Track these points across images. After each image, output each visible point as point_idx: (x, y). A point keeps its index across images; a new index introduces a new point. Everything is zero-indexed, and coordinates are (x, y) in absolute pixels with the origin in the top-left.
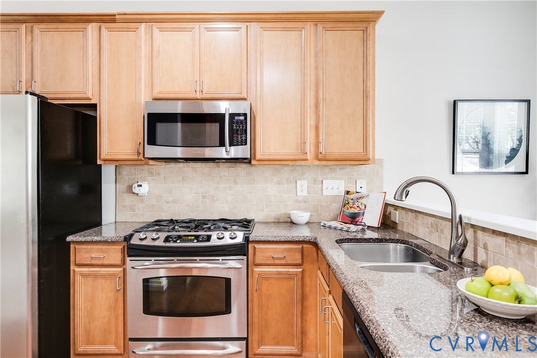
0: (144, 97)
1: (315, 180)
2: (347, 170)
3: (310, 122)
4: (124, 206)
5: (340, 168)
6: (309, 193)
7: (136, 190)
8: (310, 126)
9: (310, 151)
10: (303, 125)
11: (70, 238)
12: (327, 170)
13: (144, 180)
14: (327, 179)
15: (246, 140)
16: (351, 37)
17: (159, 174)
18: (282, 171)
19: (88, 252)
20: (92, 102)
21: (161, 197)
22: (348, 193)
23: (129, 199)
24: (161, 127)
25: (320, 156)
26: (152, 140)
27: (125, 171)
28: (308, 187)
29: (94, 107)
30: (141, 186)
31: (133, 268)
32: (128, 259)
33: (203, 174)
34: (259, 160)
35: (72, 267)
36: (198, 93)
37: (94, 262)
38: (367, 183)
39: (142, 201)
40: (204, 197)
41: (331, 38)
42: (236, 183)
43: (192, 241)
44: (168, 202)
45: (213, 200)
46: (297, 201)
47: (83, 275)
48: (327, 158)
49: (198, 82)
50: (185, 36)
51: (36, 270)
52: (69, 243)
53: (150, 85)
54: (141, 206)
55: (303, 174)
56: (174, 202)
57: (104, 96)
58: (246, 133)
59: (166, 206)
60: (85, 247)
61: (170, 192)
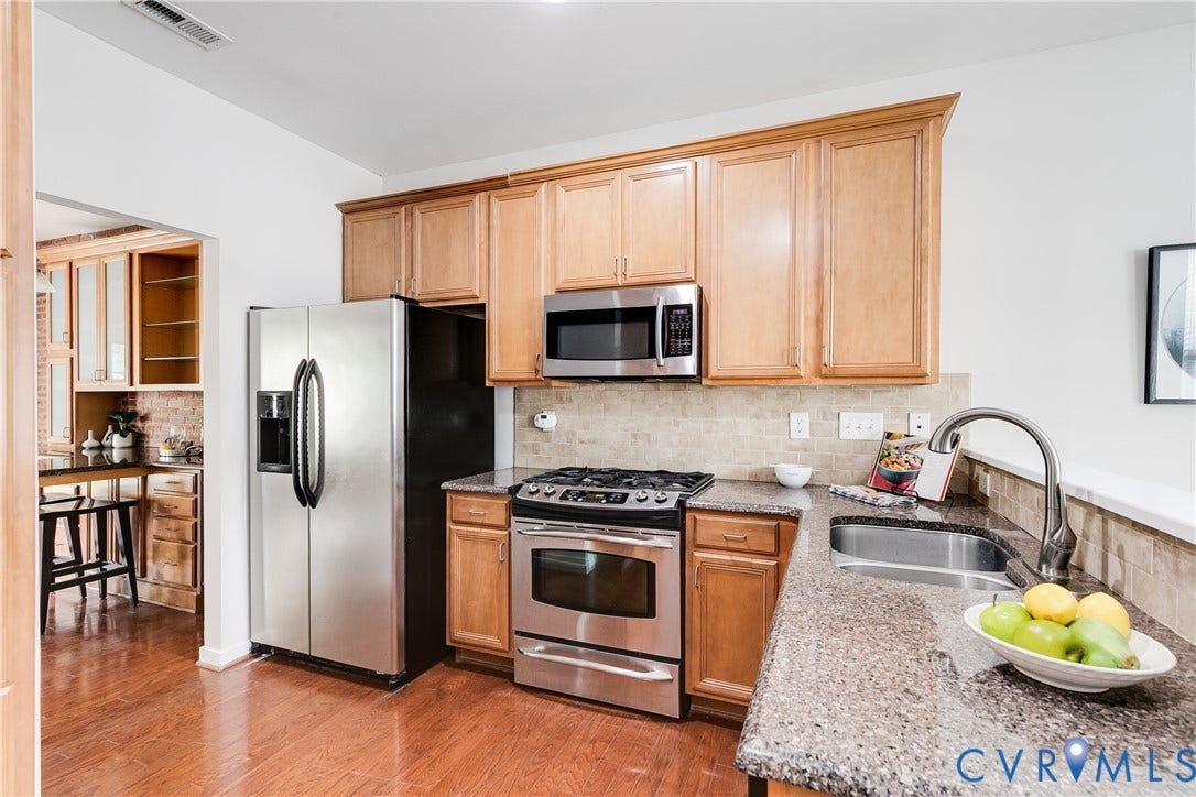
0: (545, 289)
1: (824, 412)
2: (890, 394)
3: (806, 310)
4: (525, 446)
5: (875, 391)
6: (812, 434)
7: (539, 423)
8: (806, 318)
9: (805, 361)
10: (791, 319)
11: (445, 485)
12: (848, 395)
13: (550, 409)
14: (848, 409)
15: (690, 346)
16: (890, 154)
17: (571, 401)
18: (763, 397)
19: (467, 505)
20: (480, 301)
21: (574, 434)
22: (889, 435)
23: (531, 437)
24: (565, 332)
25: (824, 370)
26: (553, 351)
27: (527, 396)
28: (811, 424)
29: (481, 308)
30: (545, 417)
31: (520, 532)
32: (513, 519)
33: (634, 400)
34: (714, 379)
35: (448, 524)
36: (619, 277)
37: (473, 520)
38: (932, 419)
39: (548, 440)
40: (635, 436)
41: (848, 161)
42: (684, 415)
43: (599, 500)
44: (582, 442)
45: (649, 440)
46: (792, 448)
47: (463, 537)
48: (837, 372)
49: (619, 262)
50: (601, 193)
51: (402, 523)
52: (445, 491)
53: (554, 272)
54: (546, 445)
55: (801, 401)
56: (593, 442)
57: (495, 291)
58: (690, 336)
59: (579, 447)
60: (462, 498)
61: (586, 427)
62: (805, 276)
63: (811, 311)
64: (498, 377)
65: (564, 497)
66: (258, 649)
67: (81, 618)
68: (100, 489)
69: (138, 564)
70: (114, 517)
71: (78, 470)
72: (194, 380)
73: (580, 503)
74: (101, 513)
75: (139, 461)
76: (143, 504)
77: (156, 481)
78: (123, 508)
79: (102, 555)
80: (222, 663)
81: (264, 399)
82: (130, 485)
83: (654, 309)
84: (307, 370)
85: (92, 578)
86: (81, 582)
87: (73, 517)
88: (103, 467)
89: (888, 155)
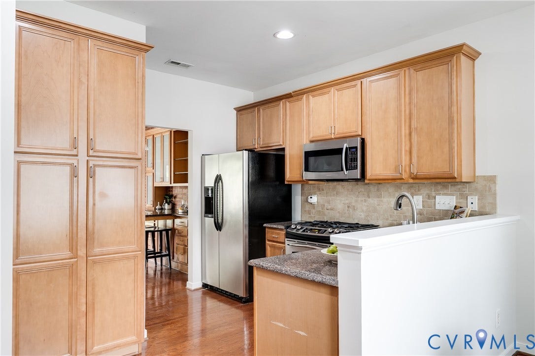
0: (305, 141)
1: (429, 196)
2: (459, 187)
3: (405, 147)
4: (305, 211)
5: (452, 185)
6: (423, 207)
7: (310, 200)
8: (406, 151)
9: (405, 171)
10: (399, 151)
11: (265, 225)
12: (439, 187)
13: (315, 194)
14: (439, 194)
15: (357, 166)
17: (323, 190)
18: (402, 188)
19: (273, 233)
20: (283, 147)
21: (324, 205)
22: (456, 207)
23: (307, 207)
25: (413, 176)
26: (307, 169)
27: (306, 187)
28: (423, 201)
29: (283, 149)
30: (311, 198)
31: (288, 245)
32: (286, 239)
33: (348, 190)
34: (369, 180)
35: (267, 242)
36: (333, 135)
37: (274, 239)
38: (479, 199)
39: (314, 208)
40: (348, 207)
42: (369, 197)
43: (315, 232)
44: (328, 210)
45: (354, 209)
47: (271, 246)
48: (418, 176)
49: (333, 128)
50: (326, 97)
52: (265, 227)
53: (309, 133)
54: (313, 211)
55: (419, 190)
56: (332, 209)
57: (288, 142)
58: (357, 161)
59: (326, 212)
60: (273, 231)
61: (329, 202)
62: (404, 131)
63: (408, 148)
64: (289, 180)
65: (304, 231)
66: (205, 286)
67: (155, 274)
68: (160, 224)
69: (171, 254)
70: (164, 233)
71: (154, 216)
72: (186, 182)
73: (309, 233)
74: (161, 232)
75: (173, 215)
76: (173, 230)
77: (177, 221)
78: (167, 231)
79: (161, 249)
80: (193, 288)
81: (207, 189)
82: (169, 223)
83: (342, 149)
84: (218, 179)
85: (158, 257)
86: (155, 257)
87: (153, 233)
88: (162, 216)
89: (438, 73)
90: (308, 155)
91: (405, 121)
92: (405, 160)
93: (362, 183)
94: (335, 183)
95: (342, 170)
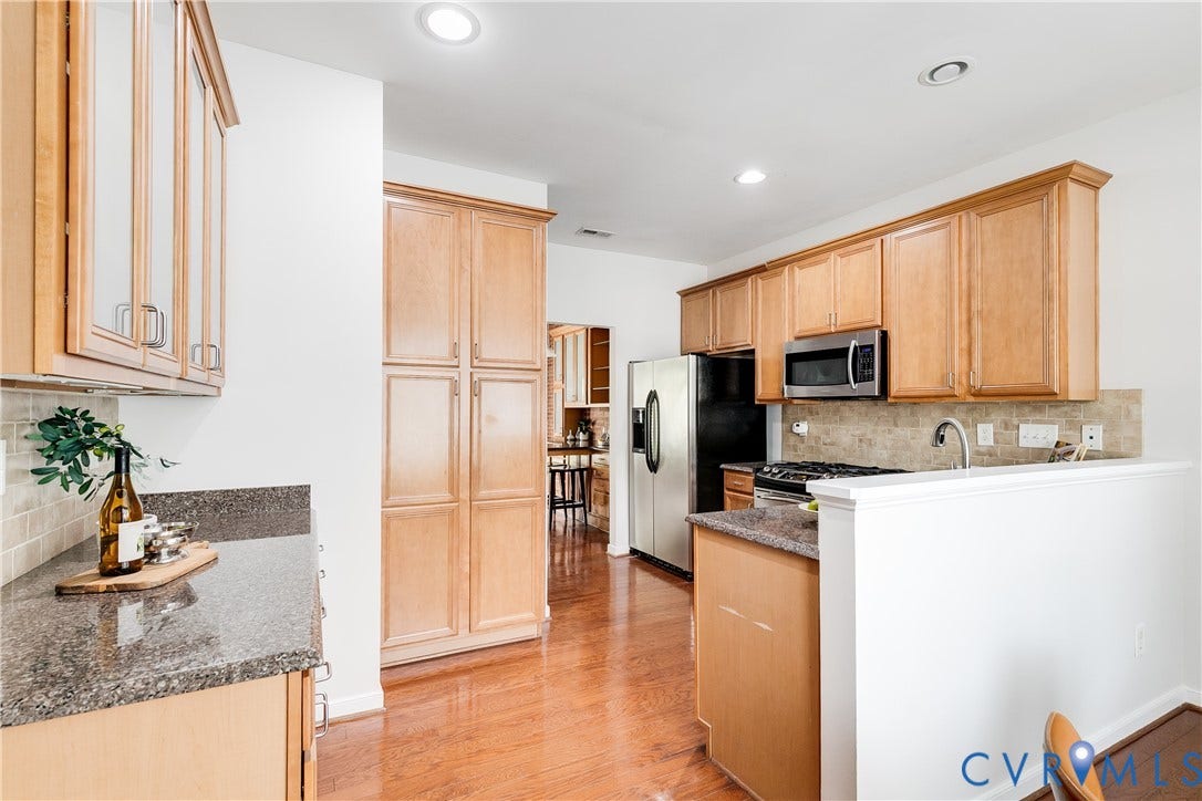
0: (788, 337)
1: (1006, 424)
2: (1066, 409)
3: (960, 342)
4: (789, 446)
5: (1051, 406)
6: (996, 441)
7: (796, 430)
8: (961, 350)
11: (722, 466)
12: (1027, 409)
13: (804, 419)
14: (1027, 422)
15: (873, 375)
17: (818, 414)
18: (956, 411)
19: (734, 479)
20: (752, 348)
21: (819, 438)
22: (1058, 443)
23: (792, 440)
24: (798, 366)
25: (973, 390)
26: (789, 382)
27: (790, 410)
28: (995, 434)
29: (752, 352)
30: (798, 425)
31: (759, 497)
32: (755, 488)
33: (859, 414)
34: (895, 397)
35: (726, 492)
36: (832, 327)
37: (738, 488)
38: (1104, 431)
39: (803, 442)
40: (861, 441)
42: (896, 425)
44: (825, 444)
45: (870, 445)
46: (979, 453)
47: (732, 498)
49: (833, 317)
50: (822, 268)
52: (723, 470)
53: (793, 325)
54: (802, 446)
55: (987, 415)
56: (832, 444)
57: (759, 340)
58: (873, 368)
59: (823, 448)
60: (734, 475)
61: (828, 434)
62: (958, 317)
63: (964, 344)
64: (762, 398)
65: (783, 477)
66: (633, 551)
67: (565, 532)
68: (573, 461)
69: (587, 505)
70: (577, 473)
71: (565, 450)
72: (607, 401)
73: (791, 480)
74: (573, 472)
75: (590, 449)
76: (590, 469)
77: (595, 457)
78: (581, 470)
79: (573, 497)
80: (616, 554)
81: (636, 412)
82: (585, 459)
83: (848, 348)
84: (653, 397)
85: (569, 507)
86: (565, 508)
87: (562, 473)
88: (576, 449)
89: (1022, 217)
90: (792, 359)
91: (960, 300)
92: (959, 364)
93: (883, 403)
94: (839, 403)
95: (848, 382)
